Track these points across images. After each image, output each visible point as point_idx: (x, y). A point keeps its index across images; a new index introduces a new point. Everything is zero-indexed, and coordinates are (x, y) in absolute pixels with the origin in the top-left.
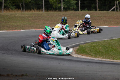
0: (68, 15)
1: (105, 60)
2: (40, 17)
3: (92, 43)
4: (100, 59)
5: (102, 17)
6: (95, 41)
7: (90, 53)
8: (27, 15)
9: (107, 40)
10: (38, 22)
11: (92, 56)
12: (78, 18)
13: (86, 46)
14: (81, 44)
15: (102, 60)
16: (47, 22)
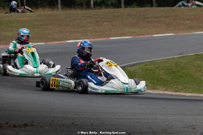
0: (103, 16)
1: (169, 93)
2: (54, 20)
3: (146, 64)
4: (161, 92)
5: (164, 18)
6: (152, 61)
8: (31, 17)
9: (173, 58)
10: (51, 29)
12: (120, 20)
13: (136, 70)
14: (127, 66)
15: (164, 95)
16: (67, 30)
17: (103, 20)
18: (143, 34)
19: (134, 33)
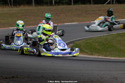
0: (60, 10)
1: (101, 57)
2: (30, 13)
3: (87, 39)
4: (96, 57)
5: (98, 11)
6: (90, 38)
7: (85, 51)
8: (16, 11)
9: (104, 36)
10: (28, 18)
11: (87, 53)
12: (71, 12)
13: (80, 43)
14: (75, 41)
15: (98, 58)
16: (38, 19)
17: (60, 12)
18: (85, 21)
19: (79, 20)
